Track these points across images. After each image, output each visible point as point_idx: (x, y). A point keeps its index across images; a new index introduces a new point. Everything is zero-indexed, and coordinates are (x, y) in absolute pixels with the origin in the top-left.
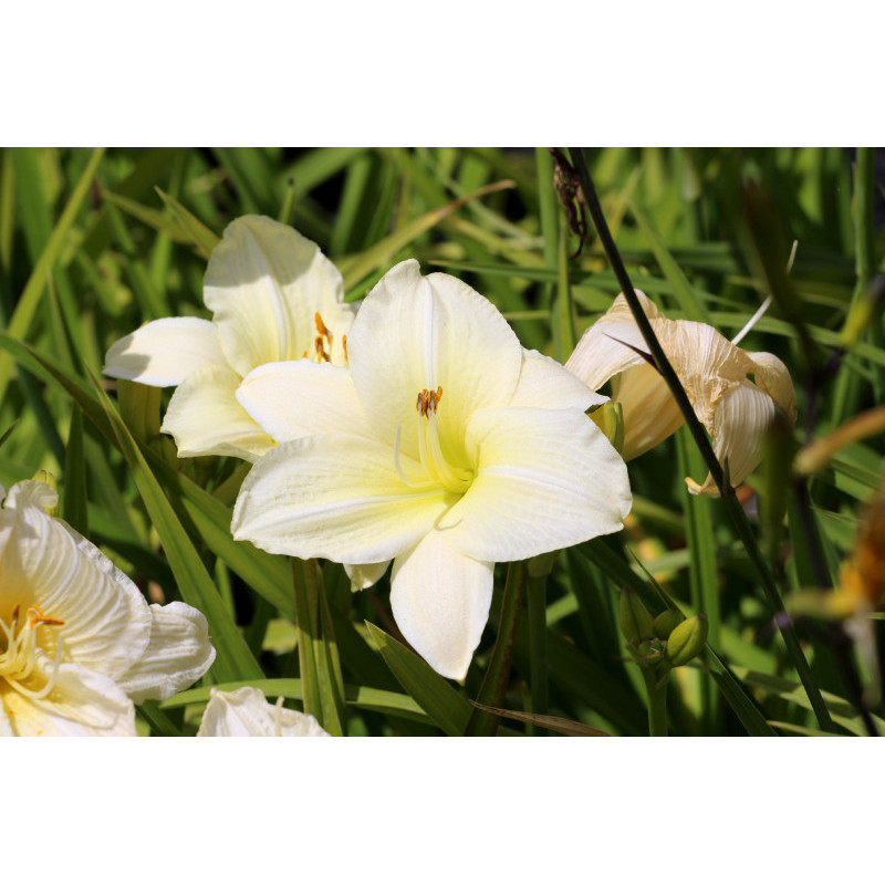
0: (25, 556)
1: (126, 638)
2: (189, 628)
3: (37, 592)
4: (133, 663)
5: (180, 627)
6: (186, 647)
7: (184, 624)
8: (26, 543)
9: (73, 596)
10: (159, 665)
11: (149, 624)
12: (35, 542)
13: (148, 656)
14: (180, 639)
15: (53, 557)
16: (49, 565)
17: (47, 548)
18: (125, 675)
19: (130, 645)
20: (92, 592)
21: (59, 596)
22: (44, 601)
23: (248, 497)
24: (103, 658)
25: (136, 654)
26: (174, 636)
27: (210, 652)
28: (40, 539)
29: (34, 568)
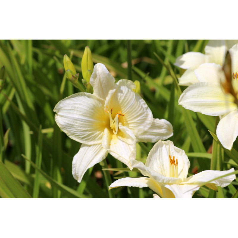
0: (119, 98)
1: (144, 124)
2: (165, 126)
3: (122, 108)
4: (145, 131)
5: (162, 125)
6: (163, 131)
7: (164, 125)
8: (119, 94)
9: (131, 110)
10: (152, 133)
11: (152, 122)
12: (122, 94)
13: (149, 130)
14: (162, 128)
15: (126, 99)
16: (125, 101)
17: (125, 97)
18: (142, 134)
19: (145, 126)
20: (136, 110)
21: (127, 110)
22: (123, 110)
23: (185, 94)
24: (137, 128)
25: (146, 129)
26: (160, 127)
27: (171, 134)
28: (124, 94)
29: (121, 101)
